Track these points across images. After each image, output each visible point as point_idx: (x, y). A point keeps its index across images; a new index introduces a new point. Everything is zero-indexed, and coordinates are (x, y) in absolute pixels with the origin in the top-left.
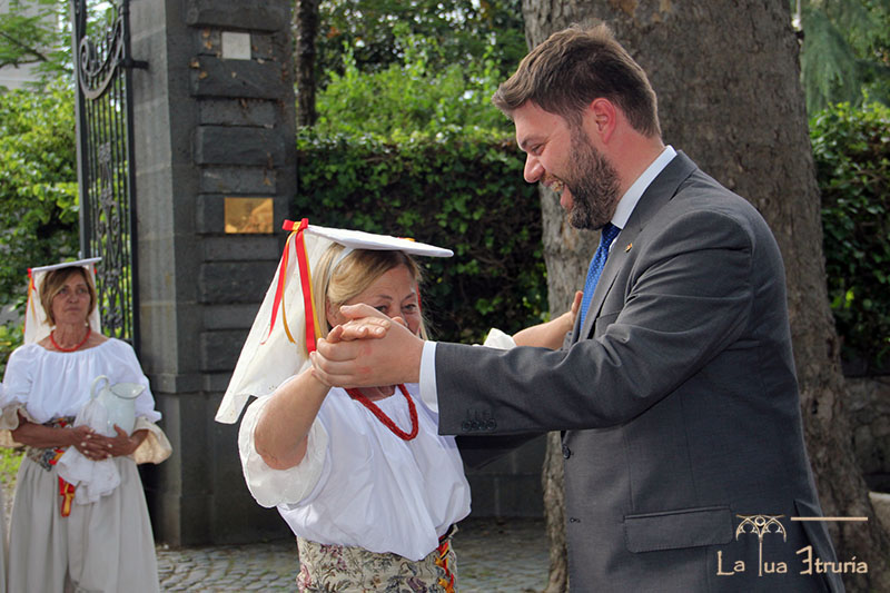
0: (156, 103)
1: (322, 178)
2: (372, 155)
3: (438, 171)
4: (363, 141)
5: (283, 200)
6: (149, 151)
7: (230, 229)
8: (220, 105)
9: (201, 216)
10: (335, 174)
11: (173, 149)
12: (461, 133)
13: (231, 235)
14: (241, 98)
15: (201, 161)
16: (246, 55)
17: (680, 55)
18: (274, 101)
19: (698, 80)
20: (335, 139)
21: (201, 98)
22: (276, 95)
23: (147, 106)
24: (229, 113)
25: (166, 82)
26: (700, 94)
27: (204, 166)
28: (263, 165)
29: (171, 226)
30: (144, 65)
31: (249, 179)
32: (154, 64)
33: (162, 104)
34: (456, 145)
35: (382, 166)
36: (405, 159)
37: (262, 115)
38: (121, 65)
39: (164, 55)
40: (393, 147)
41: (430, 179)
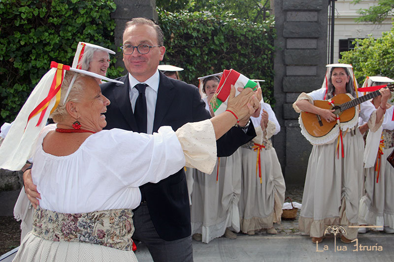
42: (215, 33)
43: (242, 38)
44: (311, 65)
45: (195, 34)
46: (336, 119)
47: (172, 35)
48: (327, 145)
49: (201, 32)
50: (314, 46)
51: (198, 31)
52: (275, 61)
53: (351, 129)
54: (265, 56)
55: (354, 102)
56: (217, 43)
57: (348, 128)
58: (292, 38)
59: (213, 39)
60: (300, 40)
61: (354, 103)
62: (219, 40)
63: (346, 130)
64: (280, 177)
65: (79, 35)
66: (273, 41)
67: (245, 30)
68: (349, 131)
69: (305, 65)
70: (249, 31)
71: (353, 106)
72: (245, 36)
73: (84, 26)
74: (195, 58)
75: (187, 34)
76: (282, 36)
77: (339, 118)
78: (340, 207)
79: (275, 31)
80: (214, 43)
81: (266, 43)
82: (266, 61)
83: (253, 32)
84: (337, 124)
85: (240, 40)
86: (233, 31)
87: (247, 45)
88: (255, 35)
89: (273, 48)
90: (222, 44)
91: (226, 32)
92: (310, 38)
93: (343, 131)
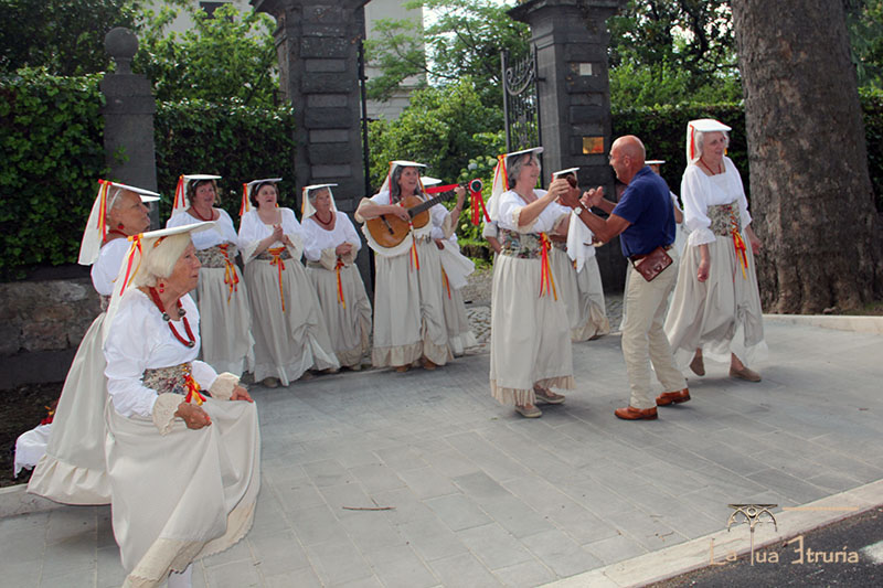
0: (550, 96)
1: (624, 127)
2: (646, 115)
3: (677, 123)
4: (643, 110)
5: (607, 138)
6: (546, 118)
7: (585, 152)
8: (579, 96)
9: (573, 146)
10: (631, 126)
11: (560, 116)
12: (688, 105)
13: (586, 155)
14: (587, 92)
15: (572, 121)
16: (590, 73)
17: (809, 75)
18: (601, 93)
19: (817, 86)
20: (630, 109)
21: (571, 94)
22: (602, 90)
23: (545, 98)
24: (583, 100)
25: (555, 87)
26: (818, 91)
27: (573, 124)
28: (600, 123)
29: (559, 151)
30: (544, 80)
31: (592, 129)
32: (549, 79)
33: (553, 98)
34: (687, 111)
35: (652, 121)
36: (662, 117)
37: (597, 100)
38: (535, 80)
39: (554, 75)
40: (656, 112)
41: (674, 126)
42: (221, 125)
43: (254, 131)
44: (343, 164)
45: (198, 129)
47: (172, 132)
48: (398, 257)
49: (204, 126)
50: (345, 138)
51: (201, 124)
52: (295, 159)
54: (283, 154)
56: (225, 139)
58: (317, 129)
59: (218, 133)
60: (326, 132)
62: (226, 135)
64: (364, 298)
65: (58, 138)
66: (291, 134)
67: (257, 120)
69: (335, 164)
70: (262, 122)
72: (257, 129)
73: (64, 127)
74: (199, 160)
75: (188, 128)
76: (303, 126)
78: (421, 330)
79: (292, 119)
80: (220, 140)
81: (284, 137)
82: (284, 161)
83: (267, 123)
85: (251, 133)
86: (242, 123)
87: (259, 140)
88: (269, 126)
89: (293, 143)
90: (230, 141)
91: (234, 123)
92: (338, 128)
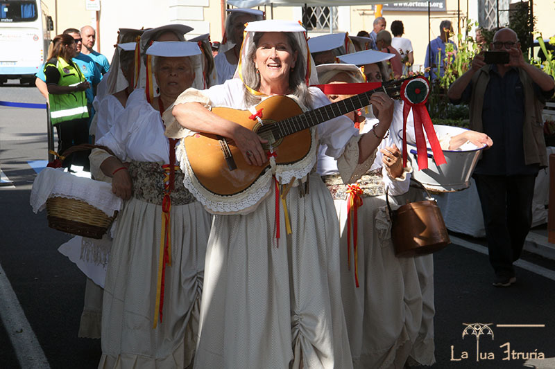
46: (268, 155)
53: (300, 180)
55: (308, 116)
57: (294, 178)
61: (309, 119)
63: (288, 181)
68: (296, 184)
71: (307, 127)
77: (274, 154)
84: (270, 167)
93: (283, 183)
